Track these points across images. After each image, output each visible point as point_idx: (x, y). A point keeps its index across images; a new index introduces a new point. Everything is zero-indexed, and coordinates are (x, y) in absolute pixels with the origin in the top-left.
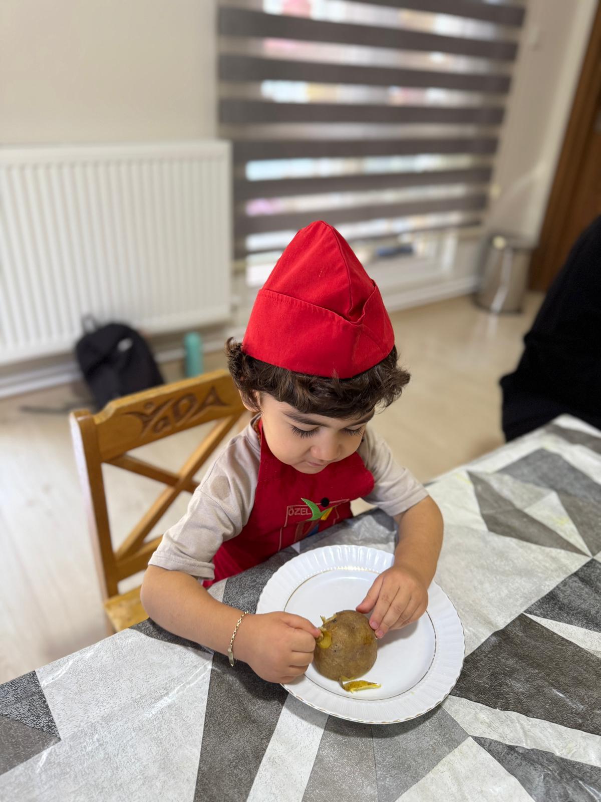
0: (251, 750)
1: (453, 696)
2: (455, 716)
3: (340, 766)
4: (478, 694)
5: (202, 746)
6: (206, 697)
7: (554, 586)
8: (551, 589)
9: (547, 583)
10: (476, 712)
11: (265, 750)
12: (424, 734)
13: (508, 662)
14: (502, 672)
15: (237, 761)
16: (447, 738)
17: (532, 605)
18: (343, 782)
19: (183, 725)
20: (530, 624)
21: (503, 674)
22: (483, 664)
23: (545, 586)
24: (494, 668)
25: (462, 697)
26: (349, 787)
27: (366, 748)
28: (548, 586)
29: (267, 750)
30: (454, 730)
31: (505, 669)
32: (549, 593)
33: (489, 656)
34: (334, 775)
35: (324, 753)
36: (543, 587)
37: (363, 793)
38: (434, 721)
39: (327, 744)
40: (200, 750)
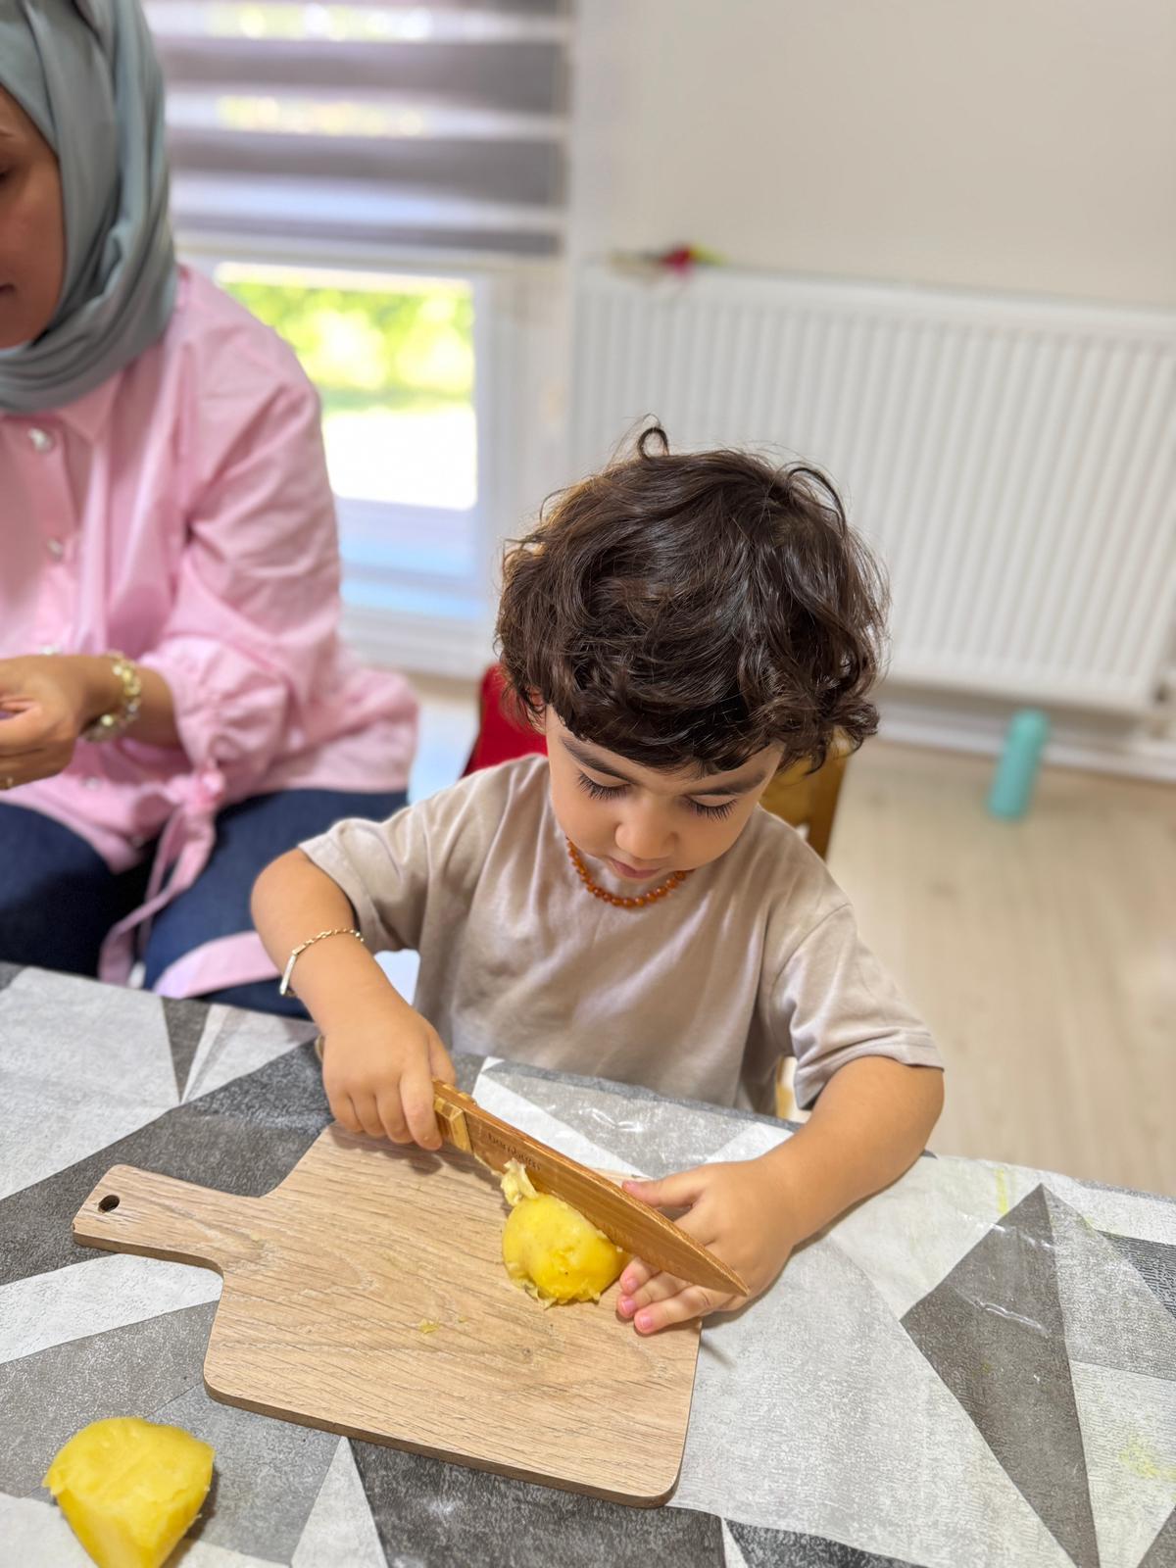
0: (45, 1252)
1: (361, 1487)
2: (318, 1515)
3: (84, 1381)
4: (403, 1530)
5: (21, 1192)
6: (104, 1145)
7: (887, 1553)
8: (871, 1549)
9: (877, 1531)
10: (357, 1549)
11: (56, 1268)
12: (237, 1479)
13: (531, 1555)
14: (496, 1554)
15: (18, 1247)
16: (255, 1525)
17: (767, 1530)
18: (59, 1404)
19: (44, 1150)
20: (705, 1549)
21: (493, 1558)
22: (493, 1505)
23: (861, 1530)
24: (498, 1531)
25: (370, 1502)
26: (55, 1419)
27: (144, 1402)
28: (872, 1538)
29: (58, 1271)
30: (284, 1528)
31: (508, 1557)
32: (854, 1551)
33: (523, 1507)
34: (66, 1383)
35: (99, 1344)
36: (856, 1525)
37: (53, 1447)
38: (278, 1483)
39: (116, 1340)
40: (14, 1193)
